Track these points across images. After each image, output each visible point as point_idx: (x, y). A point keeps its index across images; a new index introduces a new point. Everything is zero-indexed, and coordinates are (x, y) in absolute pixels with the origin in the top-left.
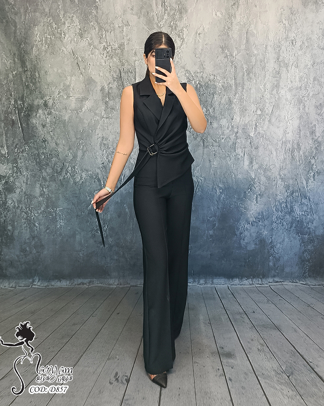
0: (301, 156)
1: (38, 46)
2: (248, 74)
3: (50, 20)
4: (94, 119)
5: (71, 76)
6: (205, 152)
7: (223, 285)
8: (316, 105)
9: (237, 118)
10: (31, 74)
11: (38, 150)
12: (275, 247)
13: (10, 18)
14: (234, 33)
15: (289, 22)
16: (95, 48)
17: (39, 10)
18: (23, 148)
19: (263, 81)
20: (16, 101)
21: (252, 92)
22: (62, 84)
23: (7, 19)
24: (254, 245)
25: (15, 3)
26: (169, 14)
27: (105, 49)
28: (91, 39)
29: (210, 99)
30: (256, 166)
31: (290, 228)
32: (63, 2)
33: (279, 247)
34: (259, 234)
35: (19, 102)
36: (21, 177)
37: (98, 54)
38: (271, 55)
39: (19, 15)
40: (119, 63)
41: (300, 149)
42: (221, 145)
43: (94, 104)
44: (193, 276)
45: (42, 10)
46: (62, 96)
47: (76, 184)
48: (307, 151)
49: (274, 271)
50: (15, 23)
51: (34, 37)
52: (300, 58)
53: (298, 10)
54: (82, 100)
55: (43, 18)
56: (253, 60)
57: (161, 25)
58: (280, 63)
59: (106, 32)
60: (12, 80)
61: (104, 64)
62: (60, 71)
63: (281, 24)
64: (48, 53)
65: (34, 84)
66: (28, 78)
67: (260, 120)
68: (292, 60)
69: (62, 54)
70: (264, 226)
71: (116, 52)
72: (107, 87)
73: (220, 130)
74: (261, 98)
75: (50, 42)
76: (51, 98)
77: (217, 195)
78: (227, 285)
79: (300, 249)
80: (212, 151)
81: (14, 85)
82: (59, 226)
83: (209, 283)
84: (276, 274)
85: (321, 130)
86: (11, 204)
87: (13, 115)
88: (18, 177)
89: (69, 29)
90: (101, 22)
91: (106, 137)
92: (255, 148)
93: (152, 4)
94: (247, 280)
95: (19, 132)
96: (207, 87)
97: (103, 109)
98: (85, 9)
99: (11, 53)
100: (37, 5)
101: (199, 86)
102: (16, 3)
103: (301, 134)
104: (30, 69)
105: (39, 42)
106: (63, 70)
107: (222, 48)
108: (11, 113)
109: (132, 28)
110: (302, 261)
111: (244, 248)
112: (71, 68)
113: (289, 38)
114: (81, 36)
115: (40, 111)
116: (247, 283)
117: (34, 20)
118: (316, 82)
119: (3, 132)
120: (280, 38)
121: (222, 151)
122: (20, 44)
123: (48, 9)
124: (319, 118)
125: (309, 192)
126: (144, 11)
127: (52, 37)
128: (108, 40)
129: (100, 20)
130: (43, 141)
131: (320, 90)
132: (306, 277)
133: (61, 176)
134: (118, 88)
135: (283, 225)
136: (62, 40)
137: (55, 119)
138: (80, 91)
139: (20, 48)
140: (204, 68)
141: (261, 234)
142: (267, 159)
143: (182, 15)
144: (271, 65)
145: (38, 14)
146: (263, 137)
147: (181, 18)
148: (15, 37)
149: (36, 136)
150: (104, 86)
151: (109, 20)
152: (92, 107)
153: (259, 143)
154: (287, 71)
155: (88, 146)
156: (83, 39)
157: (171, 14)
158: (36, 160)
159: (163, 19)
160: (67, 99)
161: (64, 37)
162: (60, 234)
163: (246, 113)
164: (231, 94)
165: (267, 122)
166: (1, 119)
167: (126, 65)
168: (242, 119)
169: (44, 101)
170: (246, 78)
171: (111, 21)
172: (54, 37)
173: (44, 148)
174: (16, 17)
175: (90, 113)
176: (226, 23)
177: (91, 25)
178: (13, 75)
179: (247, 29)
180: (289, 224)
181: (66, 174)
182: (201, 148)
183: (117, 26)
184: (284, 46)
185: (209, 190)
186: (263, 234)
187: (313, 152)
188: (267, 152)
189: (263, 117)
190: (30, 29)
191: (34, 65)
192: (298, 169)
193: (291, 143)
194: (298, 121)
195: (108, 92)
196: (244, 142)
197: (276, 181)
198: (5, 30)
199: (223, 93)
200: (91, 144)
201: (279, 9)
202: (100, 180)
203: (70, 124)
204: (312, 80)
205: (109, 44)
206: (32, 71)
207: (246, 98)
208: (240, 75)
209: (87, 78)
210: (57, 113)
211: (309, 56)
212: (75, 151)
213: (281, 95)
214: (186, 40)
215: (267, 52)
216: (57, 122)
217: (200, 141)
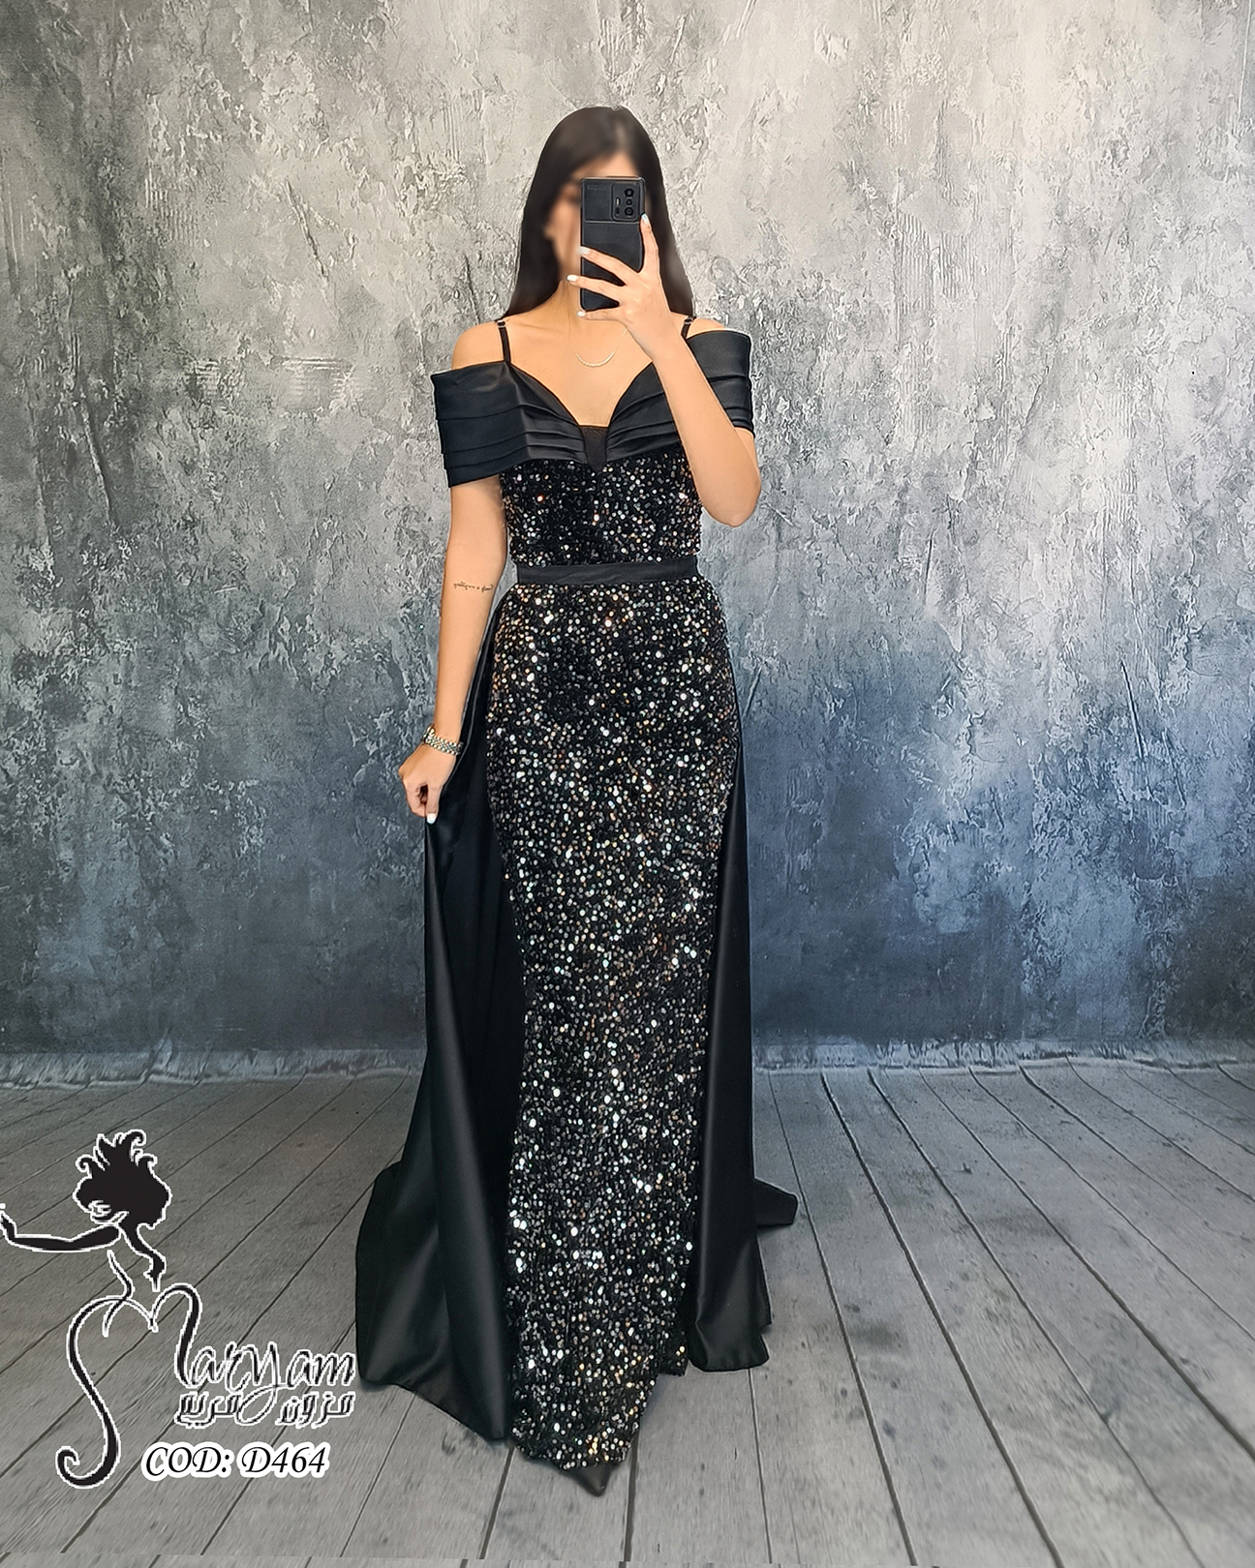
0: (1141, 573)
1: (163, 170)
2: (948, 271)
3: (204, 73)
5: (287, 281)
6: (785, 563)
7: (853, 1066)
8: (1193, 383)
9: (905, 437)
10: (137, 277)
11: (166, 558)
12: (1043, 923)
13: (58, 65)
14: (893, 117)
15: (1101, 73)
16: (374, 175)
17: (164, 35)
18: (112, 551)
19: (1005, 296)
20: (80, 377)
21: (961, 336)
22: (253, 313)
23: (45, 72)
24: (966, 915)
25: (72, 9)
26: (648, 47)
27: (410, 178)
28: (361, 142)
29: (802, 368)
30: (966, 606)
31: (1099, 852)
32: (252, 7)
33: (1058, 922)
34: (981, 872)
35: (93, 381)
36: (103, 660)
37: (385, 199)
38: (1034, 203)
39: (89, 54)
40: (464, 234)
41: (1136, 550)
42: (842, 537)
43: (373, 386)
45: (176, 36)
46: (256, 354)
47: (308, 687)
48: (1165, 555)
50: (77, 84)
51: (147, 139)
52: (1137, 208)
53: (1134, 27)
54: (327, 373)
55: (179, 64)
56: (965, 214)
57: (619, 88)
58: (1068, 230)
59: (416, 118)
60: (67, 300)
61: (407, 237)
62: (244, 264)
63: (1067, 82)
64: (200, 198)
65: (150, 312)
66: (129, 290)
67: (991, 441)
68: (1111, 219)
69: (251, 201)
70: (1001, 845)
71: (454, 190)
72: (417, 323)
73: (840, 482)
74: (994, 359)
75: (206, 157)
76: (212, 365)
77: (825, 722)
78: (865, 1069)
80: (809, 560)
81: (75, 317)
83: (798, 1061)
85: (1214, 478)
86: (72, 764)
87: (73, 430)
88: (93, 661)
89: (276, 107)
90: (395, 79)
91: (416, 509)
92: (966, 544)
93: (585, 11)
94: (937, 1048)
95: (94, 491)
96: (793, 318)
97: (405, 403)
98: (337, 32)
99: (62, 199)
100: (157, 16)
101: (760, 316)
102: (77, 8)
103: (1139, 490)
104: (136, 257)
105: (165, 154)
106: (258, 258)
107: (851, 176)
108: (64, 422)
109: (512, 102)
111: (927, 928)
112: (287, 250)
113: (1102, 136)
114: (323, 132)
115: (174, 414)
116: (936, 1056)
117: (145, 72)
118: (1193, 299)
119: (35, 490)
120: (1066, 136)
121: (848, 559)
122: (98, 166)
123: (196, 31)
124: (1209, 432)
125: (1170, 714)
126: (555, 35)
127: (212, 137)
128: (420, 149)
129: (393, 73)
130: (187, 522)
131: (1208, 327)
133: (254, 655)
135: (1071, 841)
136: (252, 147)
137: (232, 442)
138: (321, 339)
139: (96, 177)
140: (779, 250)
141: (990, 874)
142: (1011, 580)
143: (699, 52)
144: (1036, 237)
145: (158, 50)
146: (997, 500)
147: (695, 63)
148: (77, 136)
149: (157, 506)
150: (408, 319)
151: (425, 73)
152: (366, 396)
153: (981, 523)
154: (1090, 260)
155: (354, 542)
156: (328, 144)
157: (658, 49)
158: (160, 593)
159: (628, 67)
160: (272, 366)
161: (258, 137)
163: (940, 418)
164: (883, 346)
165: (1012, 448)
166: (28, 442)
167: (490, 239)
168: (922, 441)
169: (186, 374)
170: (938, 285)
171: (432, 75)
172: (219, 136)
173: (189, 549)
174: (81, 63)
175: (358, 417)
176: (861, 78)
177: (358, 91)
178: (70, 279)
179: (940, 102)
180: (1096, 838)
181: (272, 646)
182: (769, 548)
183: (455, 93)
184: (1084, 165)
185: (795, 705)
186: (997, 873)
187: (1183, 558)
188: (1010, 556)
189: (1002, 429)
190: (130, 109)
191: (149, 243)
192: (1130, 622)
193: (1100, 521)
194: (1126, 441)
195: (425, 342)
196: (927, 522)
197: (1043, 667)
198: (39, 111)
199: (853, 341)
200: (365, 534)
201: (1062, 27)
202: (396, 667)
203: (284, 459)
204: (1177, 289)
205: (425, 163)
206: (141, 265)
207: (941, 362)
208: (917, 272)
209: (347, 290)
210: (238, 418)
211: (1170, 203)
212: (304, 560)
213: (1064, 347)
214: (713, 145)
215: (1017, 186)
216: (238, 454)
217: (766, 524)
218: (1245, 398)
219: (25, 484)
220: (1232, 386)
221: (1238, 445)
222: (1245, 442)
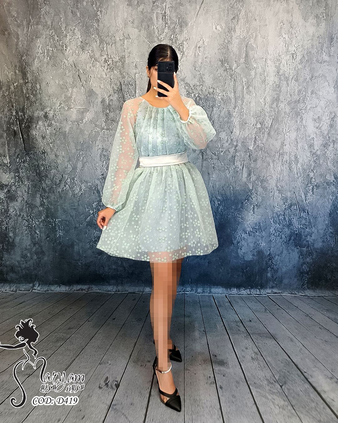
0: (299, 169)
1: (40, 58)
2: (248, 88)
3: (52, 33)
4: (95, 130)
5: (73, 88)
6: (204, 165)
7: (221, 294)
8: (313, 118)
9: (237, 131)
10: (31, 86)
11: (38, 162)
12: (274, 259)
13: (13, 30)
14: (234, 47)
15: (289, 36)
16: (96, 60)
17: (42, 23)
18: (24, 158)
19: (263, 94)
20: (17, 113)
21: (252, 105)
22: (63, 96)
23: (9, 32)
24: (252, 256)
25: (17, 15)
26: (169, 27)
27: (106, 61)
28: (93, 51)
29: (209, 112)
30: (253, 178)
31: (289, 241)
32: (65, 15)
33: (278, 258)
34: (256, 244)
35: (20, 114)
36: (22, 186)
37: (99, 66)
38: (271, 69)
39: (22, 27)
40: (120, 76)
41: (298, 162)
42: (220, 158)
43: (95, 116)
44: (191, 285)
45: (45, 23)
46: (63, 107)
47: (74, 196)
48: (306, 164)
49: (273, 282)
50: (18, 35)
51: (36, 49)
52: (300, 71)
53: (298, 23)
54: (83, 112)
55: (45, 30)
56: (253, 73)
57: (161, 38)
58: (280, 77)
59: (107, 45)
60: (14, 92)
61: (105, 76)
62: (61, 83)
63: (280, 37)
64: (50, 65)
65: (35, 95)
66: (29, 90)
67: (260, 133)
68: (292, 74)
69: (64, 66)
70: (262, 237)
71: (117, 64)
72: (107, 99)
73: (219, 143)
74: (260, 111)
75: (52, 55)
76: (51, 110)
77: (215, 207)
78: (225, 294)
79: (298, 261)
80: (211, 164)
81: (16, 96)
82: (58, 235)
83: (207, 292)
84: (274, 285)
85: (319, 144)
86: (13, 212)
87: (15, 126)
88: (19, 187)
89: (71, 42)
90: (102, 35)
91: (106, 149)
92: (254, 161)
93: (152, 18)
94: (244, 290)
95: (20, 143)
96: (207, 100)
97: (103, 121)
98: (87, 22)
99: (12, 65)
100: (40, 18)
101: (198, 99)
102: (19, 15)
103: (298, 146)
104: (31, 81)
105: (41, 53)
106: (65, 81)
107: (222, 61)
108: (13, 124)
109: (133, 41)
110: (301, 274)
111: (242, 258)
112: (73, 79)
113: (289, 52)
114: (83, 48)
115: (40, 123)
116: (244, 292)
117: (36, 32)
118: (314, 95)
119: (5, 142)
120: (280, 52)
121: (221, 164)
122: (22, 56)
123: (50, 22)
124: (318, 131)
125: (308, 206)
126: (144, 24)
127: (54, 49)
128: (109, 53)
129: (101, 33)
130: (43, 152)
131: (318, 103)
132: (305, 289)
133: (60, 188)
134: (118, 100)
135: (281, 238)
136: (64, 52)
137: (56, 131)
138: (81, 103)
139: (22, 59)
140: (203, 81)
141: (259, 245)
142: (265, 171)
143: (182, 29)
144: (272, 79)
145: (40, 27)
146: (262, 150)
147: (181, 31)
148: (17, 48)
149: (35, 147)
150: (104, 98)
151: (110, 33)
152: (93, 118)
153: (258, 156)
154: (287, 85)
155: (88, 157)
156: (84, 51)
157: (171, 28)
158: (36, 171)
159: (164, 33)
160: (68, 110)
161: (66, 50)
162: (60, 243)
163: (246, 127)
164: (230, 107)
165: (266, 135)
166: (4, 129)
167: (126, 77)
168: (241, 133)
169: (44, 112)
170: (245, 91)
171: (112, 34)
172: (56, 49)
173: (43, 159)
174: (19, 30)
175: (91, 124)
176: (225, 36)
177: (92, 38)
179: (246, 43)
180: (288, 237)
181: (65, 186)
182: (200, 161)
183: (118, 39)
184: (285, 60)
186: (261, 245)
187: (311, 165)
188: (265, 164)
189: (263, 130)
190: (32, 42)
191: (35, 77)
192: (296, 182)
193: (288, 154)
194: (295, 133)
195: (109, 104)
196: (243, 155)
197: (273, 192)
198: (7, 42)
199: (222, 106)
200: (92, 156)
201: (279, 23)
202: (99, 191)
203: (70, 135)
204: (310, 93)
205: (110, 57)
206: (33, 83)
207: (246, 112)
208: (240, 88)
209: (88, 90)
210: (58, 124)
211: (308, 70)
212: (75, 163)
213: (280, 108)
214: (186, 53)
215: (267, 65)
216: (57, 133)
217: (199, 154)
218: (328, 122)
219: (2, 140)
220: (324, 118)
221: (326, 135)
222: (328, 134)
